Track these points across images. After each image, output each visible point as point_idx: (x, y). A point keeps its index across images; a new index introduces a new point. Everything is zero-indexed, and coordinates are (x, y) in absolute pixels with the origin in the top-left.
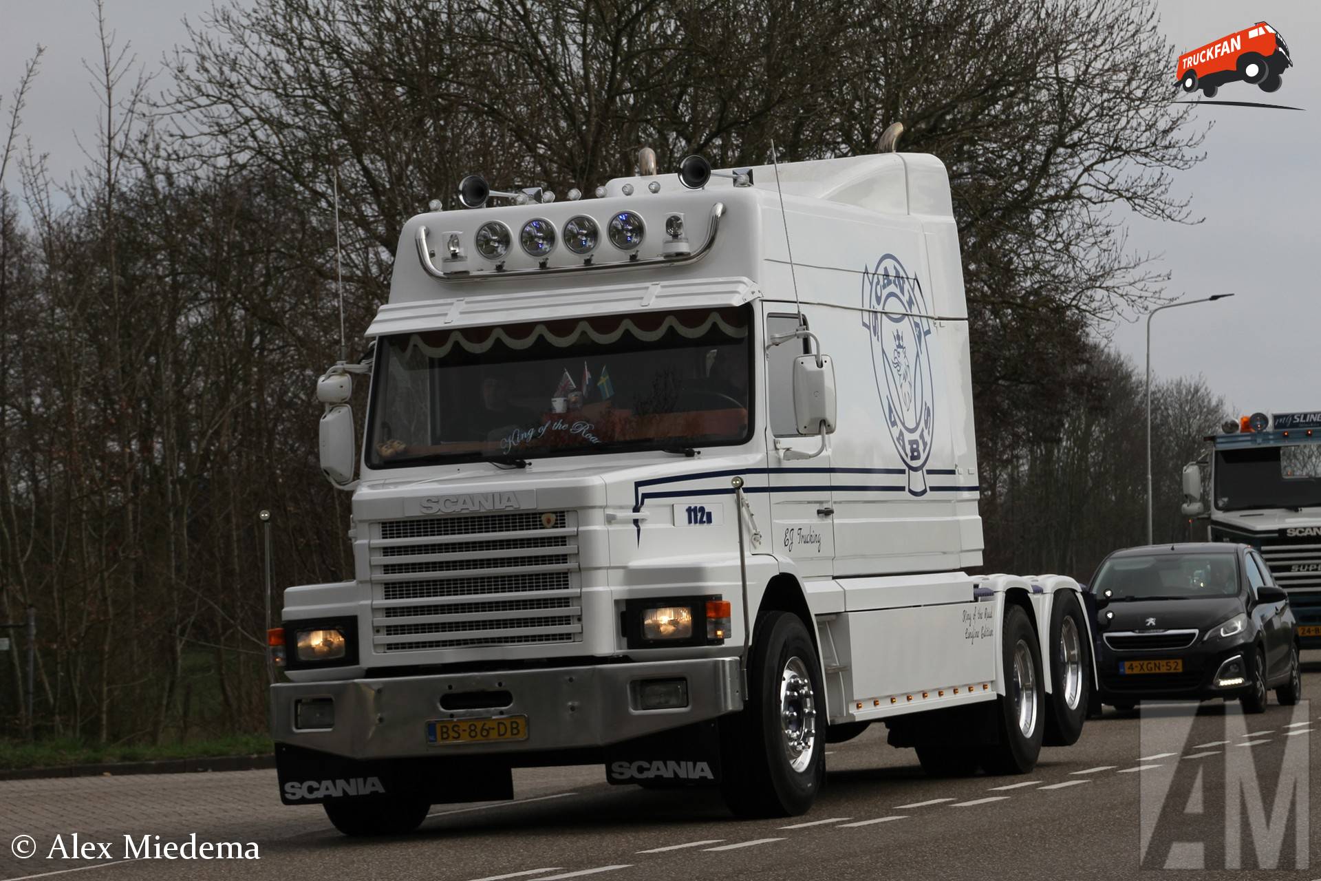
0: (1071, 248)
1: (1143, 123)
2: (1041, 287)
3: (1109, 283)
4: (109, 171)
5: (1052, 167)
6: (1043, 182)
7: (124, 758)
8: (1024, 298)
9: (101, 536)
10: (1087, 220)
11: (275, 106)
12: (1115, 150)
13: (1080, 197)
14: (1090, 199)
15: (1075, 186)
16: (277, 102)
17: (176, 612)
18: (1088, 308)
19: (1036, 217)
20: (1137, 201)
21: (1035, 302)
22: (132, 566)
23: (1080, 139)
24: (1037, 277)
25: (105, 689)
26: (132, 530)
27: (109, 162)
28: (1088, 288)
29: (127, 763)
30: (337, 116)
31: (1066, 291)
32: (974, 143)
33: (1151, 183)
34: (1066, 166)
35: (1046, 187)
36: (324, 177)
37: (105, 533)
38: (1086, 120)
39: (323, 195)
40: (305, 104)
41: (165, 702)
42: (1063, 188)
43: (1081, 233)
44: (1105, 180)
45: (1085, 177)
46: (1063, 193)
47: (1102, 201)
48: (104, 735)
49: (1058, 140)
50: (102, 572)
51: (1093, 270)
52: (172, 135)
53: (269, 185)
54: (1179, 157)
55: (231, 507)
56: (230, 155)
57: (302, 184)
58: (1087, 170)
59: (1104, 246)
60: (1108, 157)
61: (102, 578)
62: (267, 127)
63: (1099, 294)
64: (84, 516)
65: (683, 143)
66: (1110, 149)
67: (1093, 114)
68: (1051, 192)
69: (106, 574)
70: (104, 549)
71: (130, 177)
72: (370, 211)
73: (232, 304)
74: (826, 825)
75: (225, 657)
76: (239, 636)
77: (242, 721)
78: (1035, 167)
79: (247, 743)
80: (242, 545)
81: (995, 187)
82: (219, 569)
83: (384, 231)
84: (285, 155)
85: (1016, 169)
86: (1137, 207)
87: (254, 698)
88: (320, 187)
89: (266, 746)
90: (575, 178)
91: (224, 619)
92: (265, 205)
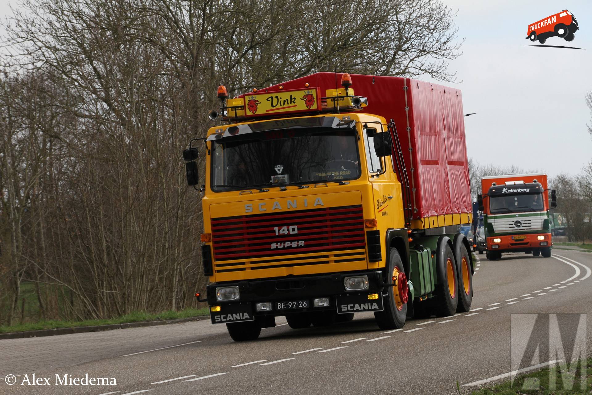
1: (435, 39)
5: (396, 60)
6: (393, 66)
11: (53, 42)
12: (423, 52)
13: (409, 72)
14: (413, 74)
15: (406, 68)
16: (53, 39)
17: (17, 267)
20: (433, 74)
23: (408, 48)
30: (81, 45)
32: (362, 50)
33: (439, 66)
34: (403, 59)
35: (395, 68)
36: (76, 71)
38: (410, 39)
39: (76, 80)
40: (66, 40)
41: (13, 307)
42: (401, 69)
44: (419, 65)
45: (411, 64)
46: (401, 71)
47: (418, 74)
49: (399, 48)
52: (6, 56)
53: (52, 76)
54: (451, 54)
55: (40, 219)
56: (33, 63)
57: (67, 76)
58: (411, 61)
60: (420, 55)
62: (49, 50)
65: (236, 53)
66: (421, 51)
67: (414, 36)
68: (397, 71)
72: (97, 86)
73: (37, 129)
74: (312, 352)
75: (40, 286)
76: (46, 276)
77: (48, 313)
78: (389, 60)
79: (51, 324)
80: (46, 236)
81: (372, 69)
82: (36, 247)
83: (104, 95)
84: (58, 63)
85: (381, 61)
86: (433, 76)
87: (53, 303)
88: (74, 77)
89: (60, 325)
90: (189, 69)
91: (39, 269)
92: (50, 85)
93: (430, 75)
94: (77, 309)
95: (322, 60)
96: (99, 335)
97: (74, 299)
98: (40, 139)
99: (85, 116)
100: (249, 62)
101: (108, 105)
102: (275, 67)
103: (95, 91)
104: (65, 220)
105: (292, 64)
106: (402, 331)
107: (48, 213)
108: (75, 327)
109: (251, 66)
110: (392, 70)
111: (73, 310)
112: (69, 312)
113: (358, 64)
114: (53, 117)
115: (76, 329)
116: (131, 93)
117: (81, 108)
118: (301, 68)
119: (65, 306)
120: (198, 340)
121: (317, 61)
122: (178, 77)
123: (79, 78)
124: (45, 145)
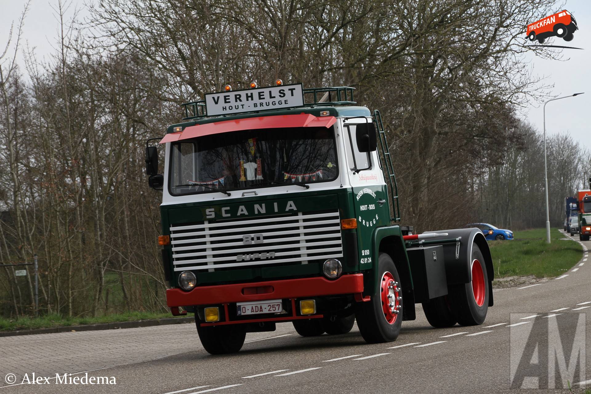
0: (507, 74)
1: (540, 14)
2: (494, 93)
3: (525, 90)
4: (63, 54)
5: (497, 37)
6: (493, 44)
7: (81, 323)
8: (486, 98)
9: (66, 222)
10: (514, 61)
11: (136, 23)
13: (511, 50)
14: (516, 51)
15: (508, 45)
16: (137, 20)
17: (101, 256)
18: (516, 102)
19: (491, 60)
20: (538, 51)
21: (491, 101)
22: (80, 236)
23: (510, 23)
24: (491, 88)
25: (70, 292)
26: (79, 219)
27: (62, 50)
28: (516, 93)
29: (83, 326)
31: (505, 94)
32: (460, 27)
34: (504, 36)
35: (495, 46)
36: (160, 53)
37: (68, 221)
38: (513, 14)
39: (160, 62)
40: (150, 20)
41: (97, 297)
42: (502, 47)
43: (512, 67)
45: (513, 41)
46: (503, 49)
47: (521, 52)
48: (71, 314)
49: (500, 24)
50: (67, 238)
51: (518, 84)
52: (89, 37)
53: (135, 59)
55: (124, 207)
56: (116, 45)
57: (150, 57)
58: (513, 37)
59: (522, 73)
61: (67, 241)
62: (133, 32)
63: (521, 95)
64: (58, 213)
65: (326, 32)
67: (517, 10)
68: (497, 48)
69: (69, 239)
70: (67, 228)
71: (71, 57)
72: (182, 68)
73: (120, 114)
74: (409, 346)
75: (124, 276)
76: (130, 266)
77: (133, 305)
78: (489, 37)
79: (137, 315)
80: (130, 224)
81: (471, 47)
82: (119, 236)
83: (188, 78)
84: (142, 44)
85: (481, 38)
86: (538, 54)
87: (138, 294)
88: (158, 59)
89: (145, 316)
90: (277, 50)
91: (123, 258)
92: (133, 67)
93: (533, 53)
94: (162, 301)
95: (417, 38)
96: (186, 327)
97: (159, 290)
98: (124, 124)
99: (169, 100)
100: (340, 42)
101: (193, 88)
102: (367, 46)
103: (179, 74)
104: (150, 208)
105: (385, 43)
106: (505, 325)
107: (133, 201)
108: (161, 318)
109: (342, 46)
110: (492, 48)
111: (157, 300)
112: (153, 303)
113: (455, 42)
114: (136, 101)
115: (161, 320)
116: (217, 76)
117: (165, 91)
118: (394, 48)
119: (150, 297)
120: (288, 333)
121: (412, 40)
122: (266, 58)
123: (163, 60)
124: (128, 130)
